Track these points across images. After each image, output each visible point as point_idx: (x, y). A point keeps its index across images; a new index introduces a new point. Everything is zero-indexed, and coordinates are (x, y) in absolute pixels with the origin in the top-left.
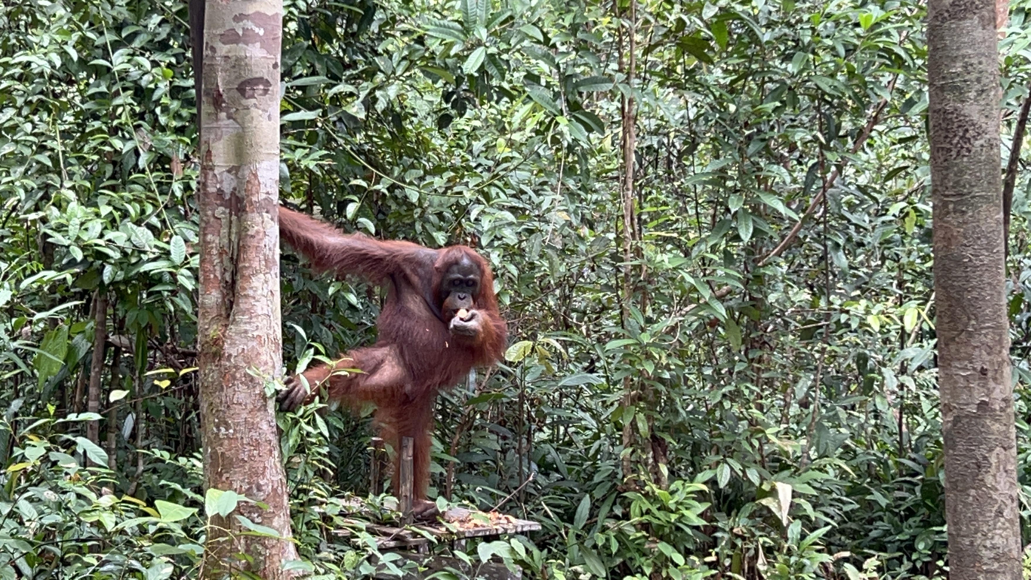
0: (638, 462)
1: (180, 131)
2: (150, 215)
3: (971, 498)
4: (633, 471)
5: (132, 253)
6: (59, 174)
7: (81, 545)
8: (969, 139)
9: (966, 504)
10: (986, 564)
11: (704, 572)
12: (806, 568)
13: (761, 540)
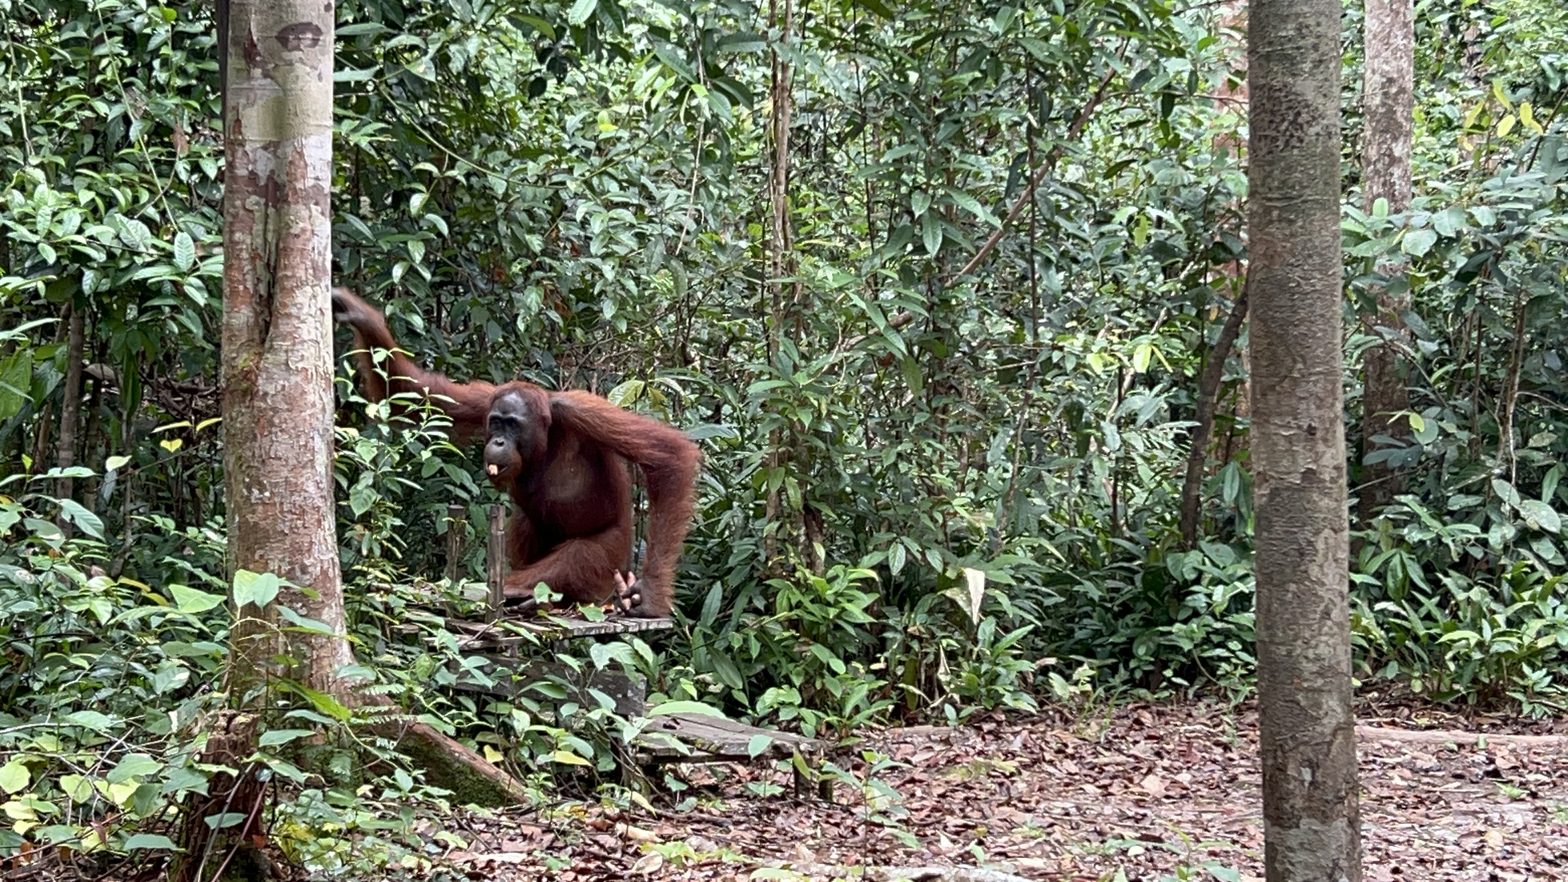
0: (785, 540)
1: (185, 92)
2: (144, 205)
3: (1290, 595)
4: (780, 553)
5: (122, 254)
6: (22, 146)
7: (60, 641)
8: (1301, 126)
9: (1283, 603)
10: (1306, 680)
11: (870, 683)
12: (1001, 679)
13: (944, 642)
